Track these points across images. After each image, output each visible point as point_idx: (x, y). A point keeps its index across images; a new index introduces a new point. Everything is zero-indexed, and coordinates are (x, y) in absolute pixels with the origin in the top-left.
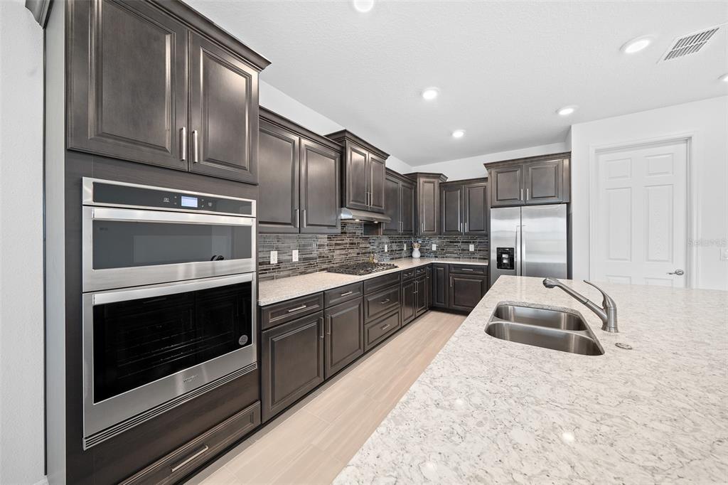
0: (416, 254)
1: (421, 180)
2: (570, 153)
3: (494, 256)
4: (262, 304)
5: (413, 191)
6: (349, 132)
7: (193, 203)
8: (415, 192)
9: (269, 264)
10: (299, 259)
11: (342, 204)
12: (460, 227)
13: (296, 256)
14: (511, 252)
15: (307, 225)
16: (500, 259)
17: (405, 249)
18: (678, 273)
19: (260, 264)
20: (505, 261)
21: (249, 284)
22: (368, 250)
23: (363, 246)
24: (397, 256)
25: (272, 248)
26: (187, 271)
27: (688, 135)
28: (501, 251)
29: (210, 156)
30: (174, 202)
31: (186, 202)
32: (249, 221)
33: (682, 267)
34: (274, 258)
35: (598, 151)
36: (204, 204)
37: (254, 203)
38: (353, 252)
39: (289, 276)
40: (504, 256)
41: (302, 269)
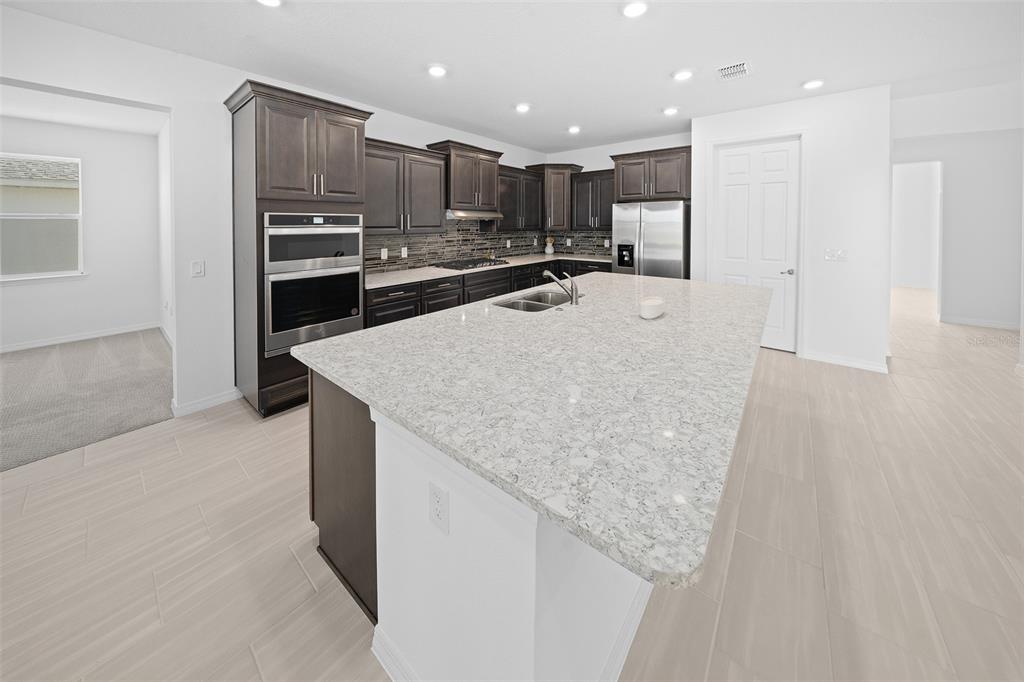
0: (549, 249)
1: (548, 172)
2: (690, 147)
3: (615, 252)
4: (367, 288)
5: (540, 184)
6: (452, 142)
7: (321, 220)
8: (543, 184)
9: (380, 258)
10: (408, 255)
11: (447, 206)
12: (591, 222)
13: (404, 253)
14: (630, 249)
15: (411, 227)
16: (621, 257)
17: (535, 244)
18: (790, 272)
19: (367, 260)
20: (626, 259)
21: (357, 274)
22: (485, 246)
23: (480, 242)
24: (524, 252)
25: (383, 246)
26: (315, 264)
27: (799, 132)
28: (621, 248)
29: (331, 189)
30: (309, 221)
31: (316, 220)
32: (357, 230)
33: (793, 267)
34: (384, 254)
35: (717, 147)
36: (327, 221)
37: (361, 216)
38: (467, 249)
39: (398, 270)
40: (624, 253)
41: (411, 264)
